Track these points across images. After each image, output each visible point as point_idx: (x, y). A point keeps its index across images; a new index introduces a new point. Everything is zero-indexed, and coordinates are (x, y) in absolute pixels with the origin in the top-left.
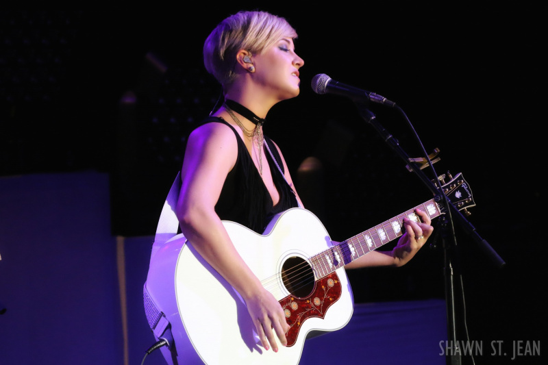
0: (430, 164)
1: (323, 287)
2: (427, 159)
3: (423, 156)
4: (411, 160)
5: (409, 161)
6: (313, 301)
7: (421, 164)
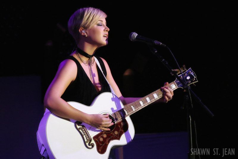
0: (181, 72)
1: (119, 126)
2: (180, 70)
3: (178, 68)
4: (173, 70)
5: (172, 71)
6: (114, 133)
7: (177, 72)
